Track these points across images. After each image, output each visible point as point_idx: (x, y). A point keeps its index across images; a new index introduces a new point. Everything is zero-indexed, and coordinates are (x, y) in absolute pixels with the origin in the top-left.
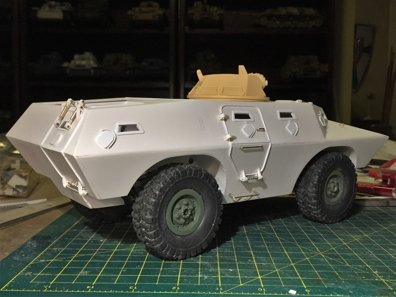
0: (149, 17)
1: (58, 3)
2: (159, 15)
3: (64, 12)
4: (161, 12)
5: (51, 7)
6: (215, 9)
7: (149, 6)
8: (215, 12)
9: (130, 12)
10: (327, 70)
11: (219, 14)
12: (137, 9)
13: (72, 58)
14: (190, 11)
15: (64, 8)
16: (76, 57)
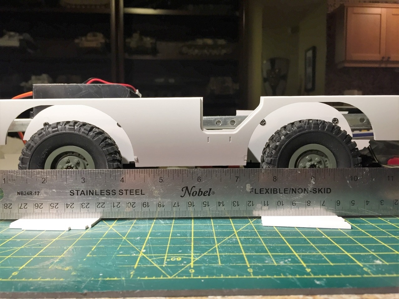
0: (93, 44)
1: (17, 34)
2: (101, 43)
3: (20, 41)
4: (103, 41)
5: (10, 36)
6: (148, 39)
7: (95, 36)
8: (148, 41)
9: (77, 41)
10: (238, 88)
11: (151, 43)
12: (83, 39)
13: (30, 79)
14: (128, 40)
15: (21, 37)
16: (33, 78)
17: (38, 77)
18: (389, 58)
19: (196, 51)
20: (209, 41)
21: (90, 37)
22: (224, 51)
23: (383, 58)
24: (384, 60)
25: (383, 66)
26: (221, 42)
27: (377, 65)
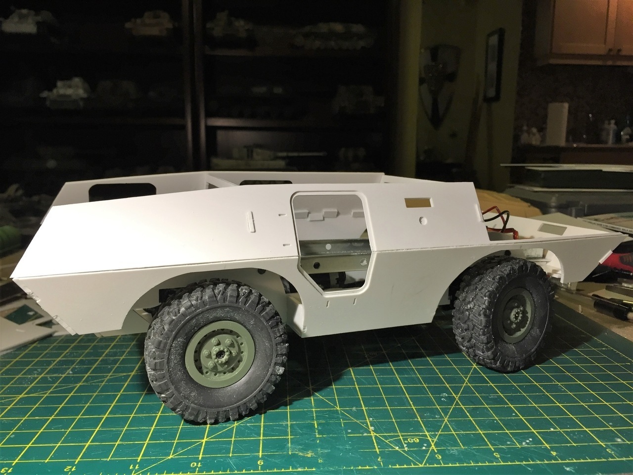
0: (155, 31)
1: (32, 12)
2: (167, 29)
3: (38, 24)
4: (170, 26)
5: (22, 17)
6: (242, 23)
7: (156, 17)
8: (241, 26)
9: (128, 25)
10: (383, 105)
11: (247, 30)
12: (139, 21)
13: (55, 86)
14: (209, 25)
15: (39, 18)
16: (59, 84)
17: (68, 82)
18: (619, 50)
19: (318, 44)
20: (338, 27)
21: (148, 18)
22: (362, 43)
23: (610, 50)
24: (612, 53)
25: (610, 63)
26: (358, 28)
27: (599, 63)
